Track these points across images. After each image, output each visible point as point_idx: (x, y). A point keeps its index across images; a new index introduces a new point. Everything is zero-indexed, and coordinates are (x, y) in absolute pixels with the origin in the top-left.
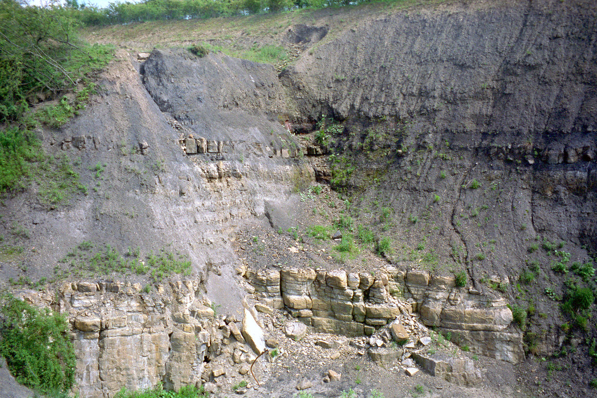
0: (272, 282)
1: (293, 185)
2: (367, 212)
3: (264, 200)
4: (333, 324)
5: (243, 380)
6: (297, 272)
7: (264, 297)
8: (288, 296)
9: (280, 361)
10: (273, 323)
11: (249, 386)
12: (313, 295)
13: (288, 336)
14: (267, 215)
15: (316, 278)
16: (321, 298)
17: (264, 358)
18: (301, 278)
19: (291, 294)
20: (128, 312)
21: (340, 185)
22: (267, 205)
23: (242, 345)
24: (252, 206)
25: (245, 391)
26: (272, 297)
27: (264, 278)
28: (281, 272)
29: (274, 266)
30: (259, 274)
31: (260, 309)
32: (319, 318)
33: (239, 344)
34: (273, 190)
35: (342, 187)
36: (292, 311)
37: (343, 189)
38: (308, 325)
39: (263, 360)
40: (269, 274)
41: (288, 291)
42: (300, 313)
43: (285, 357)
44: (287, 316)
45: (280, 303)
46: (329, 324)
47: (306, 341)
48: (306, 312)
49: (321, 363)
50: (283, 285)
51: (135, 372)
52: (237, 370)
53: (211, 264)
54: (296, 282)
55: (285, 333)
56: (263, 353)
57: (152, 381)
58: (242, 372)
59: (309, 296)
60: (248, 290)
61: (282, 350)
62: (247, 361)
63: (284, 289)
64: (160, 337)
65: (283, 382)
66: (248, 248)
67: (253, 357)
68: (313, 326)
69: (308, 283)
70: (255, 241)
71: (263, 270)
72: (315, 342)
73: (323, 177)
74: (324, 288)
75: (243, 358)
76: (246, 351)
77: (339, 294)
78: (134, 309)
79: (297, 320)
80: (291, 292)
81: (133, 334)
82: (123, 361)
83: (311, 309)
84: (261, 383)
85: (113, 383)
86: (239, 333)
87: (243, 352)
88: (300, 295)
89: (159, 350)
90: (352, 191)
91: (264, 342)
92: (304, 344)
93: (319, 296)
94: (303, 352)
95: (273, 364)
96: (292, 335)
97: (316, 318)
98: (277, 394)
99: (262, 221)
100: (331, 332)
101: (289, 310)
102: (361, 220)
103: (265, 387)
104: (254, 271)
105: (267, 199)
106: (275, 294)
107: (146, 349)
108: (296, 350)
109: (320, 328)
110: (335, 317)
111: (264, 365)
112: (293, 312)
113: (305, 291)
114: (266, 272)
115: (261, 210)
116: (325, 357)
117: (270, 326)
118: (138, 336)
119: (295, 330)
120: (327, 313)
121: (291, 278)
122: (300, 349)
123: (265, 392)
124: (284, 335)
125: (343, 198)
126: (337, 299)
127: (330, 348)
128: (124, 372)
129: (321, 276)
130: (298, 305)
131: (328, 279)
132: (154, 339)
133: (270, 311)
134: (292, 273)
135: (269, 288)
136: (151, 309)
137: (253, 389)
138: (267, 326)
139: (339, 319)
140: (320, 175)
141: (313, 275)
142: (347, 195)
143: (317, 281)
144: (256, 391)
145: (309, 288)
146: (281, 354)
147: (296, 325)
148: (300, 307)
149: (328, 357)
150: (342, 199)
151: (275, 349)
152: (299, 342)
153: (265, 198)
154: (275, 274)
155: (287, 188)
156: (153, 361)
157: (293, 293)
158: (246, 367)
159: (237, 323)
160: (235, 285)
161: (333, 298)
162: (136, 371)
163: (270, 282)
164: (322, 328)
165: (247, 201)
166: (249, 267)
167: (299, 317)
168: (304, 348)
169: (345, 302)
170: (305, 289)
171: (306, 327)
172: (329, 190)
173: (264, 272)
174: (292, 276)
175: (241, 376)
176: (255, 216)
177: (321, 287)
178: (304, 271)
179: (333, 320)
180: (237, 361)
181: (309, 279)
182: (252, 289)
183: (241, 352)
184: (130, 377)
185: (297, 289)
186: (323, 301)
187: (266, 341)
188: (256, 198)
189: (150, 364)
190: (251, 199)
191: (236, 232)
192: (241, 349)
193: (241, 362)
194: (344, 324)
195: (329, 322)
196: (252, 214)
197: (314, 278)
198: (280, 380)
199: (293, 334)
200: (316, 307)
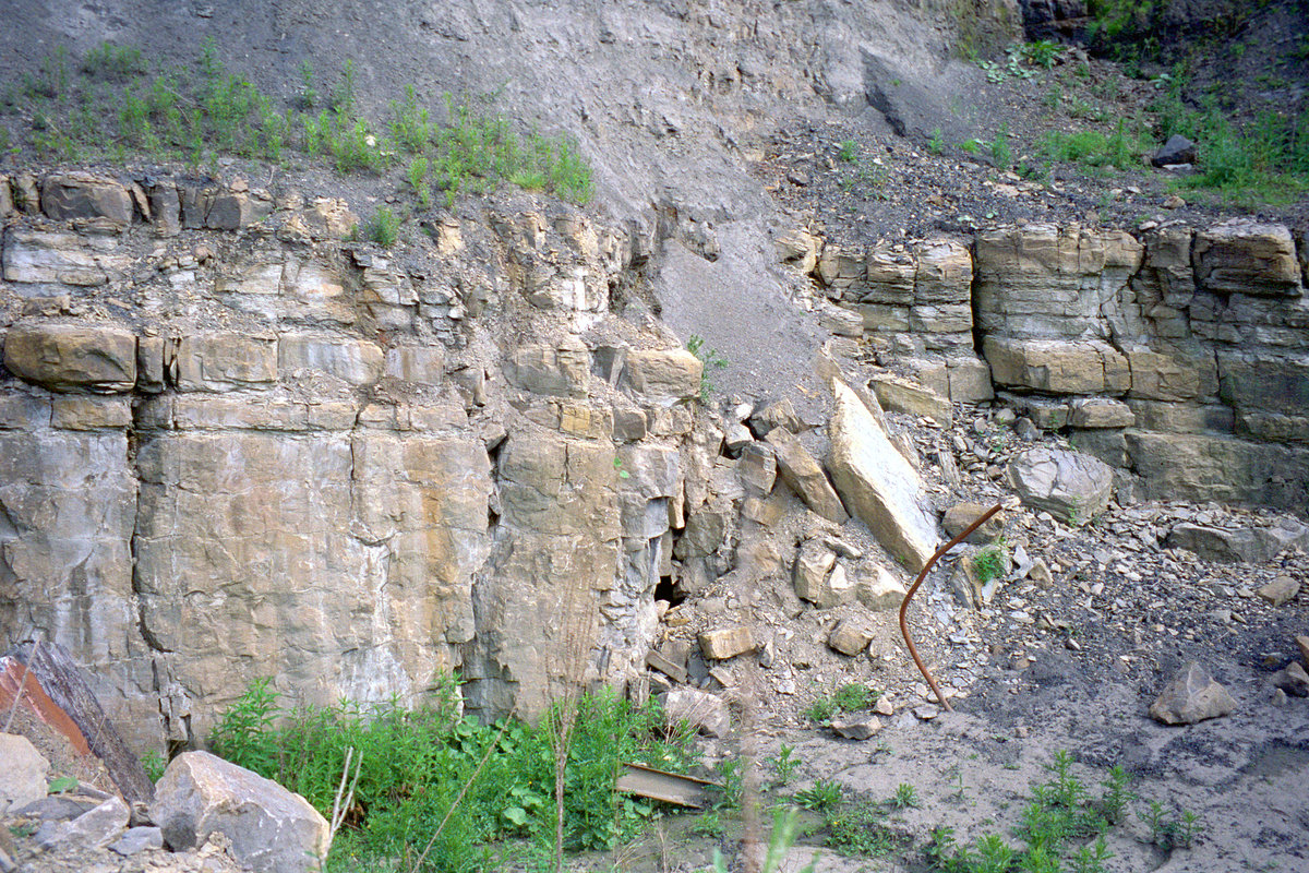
0: (938, 287)
1: (955, 34)
2: (1272, 88)
3: (864, 53)
4: (1230, 462)
5: (849, 680)
6: (1053, 237)
7: (907, 352)
8: (1015, 344)
9: (1017, 601)
10: (957, 452)
11: (884, 704)
12: (1128, 336)
13: (1032, 504)
14: (877, 100)
15: (1144, 258)
16: (1169, 348)
17: (940, 586)
18: (1077, 261)
19: (1029, 337)
20: (287, 320)
21: (1131, 35)
22: (872, 66)
23: (835, 526)
24: (818, 61)
25: (874, 724)
26: (939, 351)
27: (904, 270)
28: (973, 249)
29: (941, 227)
30: (881, 256)
31: (894, 399)
32: (1162, 437)
33: (820, 521)
34: (892, 29)
35: (1137, 37)
36: (1039, 405)
37: (1141, 46)
38: (1114, 464)
39: (938, 596)
40: (924, 253)
41: (1014, 324)
42: (1073, 412)
43: (1041, 585)
44: (1014, 426)
45: (976, 377)
46: (1209, 461)
47: (1119, 528)
48: (1100, 409)
49: (1226, 615)
50: (988, 301)
51: (321, 615)
52: (819, 637)
53: (675, 212)
54: (1052, 280)
55: (1020, 489)
56: (933, 561)
57: (410, 669)
58: (844, 646)
59: (1112, 339)
60: (833, 321)
61: (1021, 556)
62: (864, 597)
63: (990, 319)
64: (443, 453)
65: (1061, 690)
66: (817, 179)
67: (888, 582)
68: (1133, 470)
69: (1106, 284)
70: (842, 158)
71: (895, 242)
72: (1162, 532)
73: (1054, 23)
74: (1185, 300)
75: (840, 581)
76: (855, 552)
77: (1263, 323)
78: (317, 308)
79: (1063, 442)
80: (1029, 326)
81: (311, 428)
82: (260, 557)
83: (1124, 397)
84: (947, 693)
85: (210, 664)
86: (818, 470)
87: (840, 553)
88: (1071, 336)
89: (442, 517)
90: (1184, 44)
91: (932, 521)
92: (1109, 539)
93: (1159, 340)
94: (1121, 568)
95: (987, 613)
96: (1053, 500)
97: (1148, 437)
98: (1048, 739)
99: (861, 121)
100: (1221, 497)
101: (1021, 402)
102: (1250, 114)
103: (973, 712)
104: (855, 250)
105: (873, 51)
106: (952, 338)
107: (376, 508)
108: (1086, 559)
109: (1171, 477)
110: (1236, 428)
111: (943, 618)
112: (1044, 408)
113: (1096, 322)
114: (908, 248)
115: (849, 80)
116: (1229, 591)
117: (947, 458)
118: (338, 441)
119: (1065, 478)
120: (1198, 414)
121: (1026, 265)
122: (1103, 557)
123: (979, 733)
124: (1016, 500)
125: (1145, 71)
126: (1249, 344)
127: (1238, 558)
128: (268, 614)
129: (1171, 247)
130: (1065, 375)
131: (1205, 252)
132: (418, 459)
133: (938, 405)
134: (1031, 243)
135: (927, 312)
136: (400, 318)
137: (909, 720)
138: (933, 459)
139: (1261, 437)
140: (1044, 18)
141: (1128, 251)
142: (1159, 61)
143: (1148, 276)
144: (927, 727)
145: (1109, 308)
146: (1023, 573)
147: (1067, 462)
148: (1074, 385)
149: (1245, 591)
150: (1140, 77)
151: (991, 547)
152: (1084, 529)
153: (863, 44)
154: (949, 255)
155: (936, 37)
156: (417, 571)
157: (1039, 328)
158: (857, 626)
159: (807, 435)
160: (777, 297)
161: (1229, 343)
162: (333, 611)
163: (931, 287)
164: (1182, 483)
165: (799, 44)
166: (831, 241)
167: (1071, 430)
168: (1121, 556)
169: (1291, 356)
170: (1094, 311)
171: (1107, 470)
172: (1084, 56)
173: (899, 247)
174: (1027, 256)
175: (837, 664)
176: (830, 100)
177: (1171, 299)
178: (1088, 232)
179: (1232, 443)
180: (814, 593)
181: (1114, 266)
182: (851, 317)
183: (829, 558)
184: (297, 639)
185: (1060, 309)
186: (1177, 360)
187: (941, 515)
188: (830, 31)
189: (398, 585)
190: (811, 35)
191: (766, 134)
192: (831, 540)
193: (834, 599)
194: (1288, 459)
195: (1210, 453)
196: (817, 91)
197: (1132, 258)
198: (1046, 682)
199: (1056, 492)
200: (1147, 386)
